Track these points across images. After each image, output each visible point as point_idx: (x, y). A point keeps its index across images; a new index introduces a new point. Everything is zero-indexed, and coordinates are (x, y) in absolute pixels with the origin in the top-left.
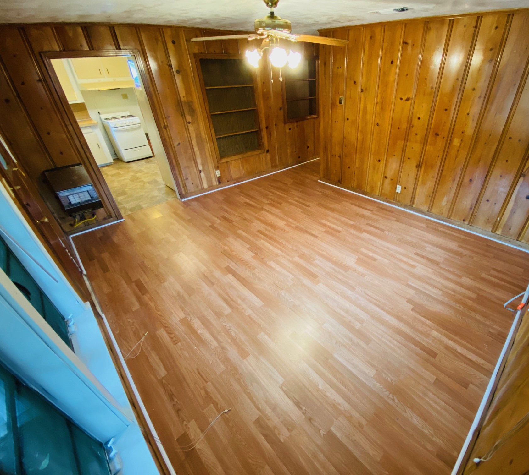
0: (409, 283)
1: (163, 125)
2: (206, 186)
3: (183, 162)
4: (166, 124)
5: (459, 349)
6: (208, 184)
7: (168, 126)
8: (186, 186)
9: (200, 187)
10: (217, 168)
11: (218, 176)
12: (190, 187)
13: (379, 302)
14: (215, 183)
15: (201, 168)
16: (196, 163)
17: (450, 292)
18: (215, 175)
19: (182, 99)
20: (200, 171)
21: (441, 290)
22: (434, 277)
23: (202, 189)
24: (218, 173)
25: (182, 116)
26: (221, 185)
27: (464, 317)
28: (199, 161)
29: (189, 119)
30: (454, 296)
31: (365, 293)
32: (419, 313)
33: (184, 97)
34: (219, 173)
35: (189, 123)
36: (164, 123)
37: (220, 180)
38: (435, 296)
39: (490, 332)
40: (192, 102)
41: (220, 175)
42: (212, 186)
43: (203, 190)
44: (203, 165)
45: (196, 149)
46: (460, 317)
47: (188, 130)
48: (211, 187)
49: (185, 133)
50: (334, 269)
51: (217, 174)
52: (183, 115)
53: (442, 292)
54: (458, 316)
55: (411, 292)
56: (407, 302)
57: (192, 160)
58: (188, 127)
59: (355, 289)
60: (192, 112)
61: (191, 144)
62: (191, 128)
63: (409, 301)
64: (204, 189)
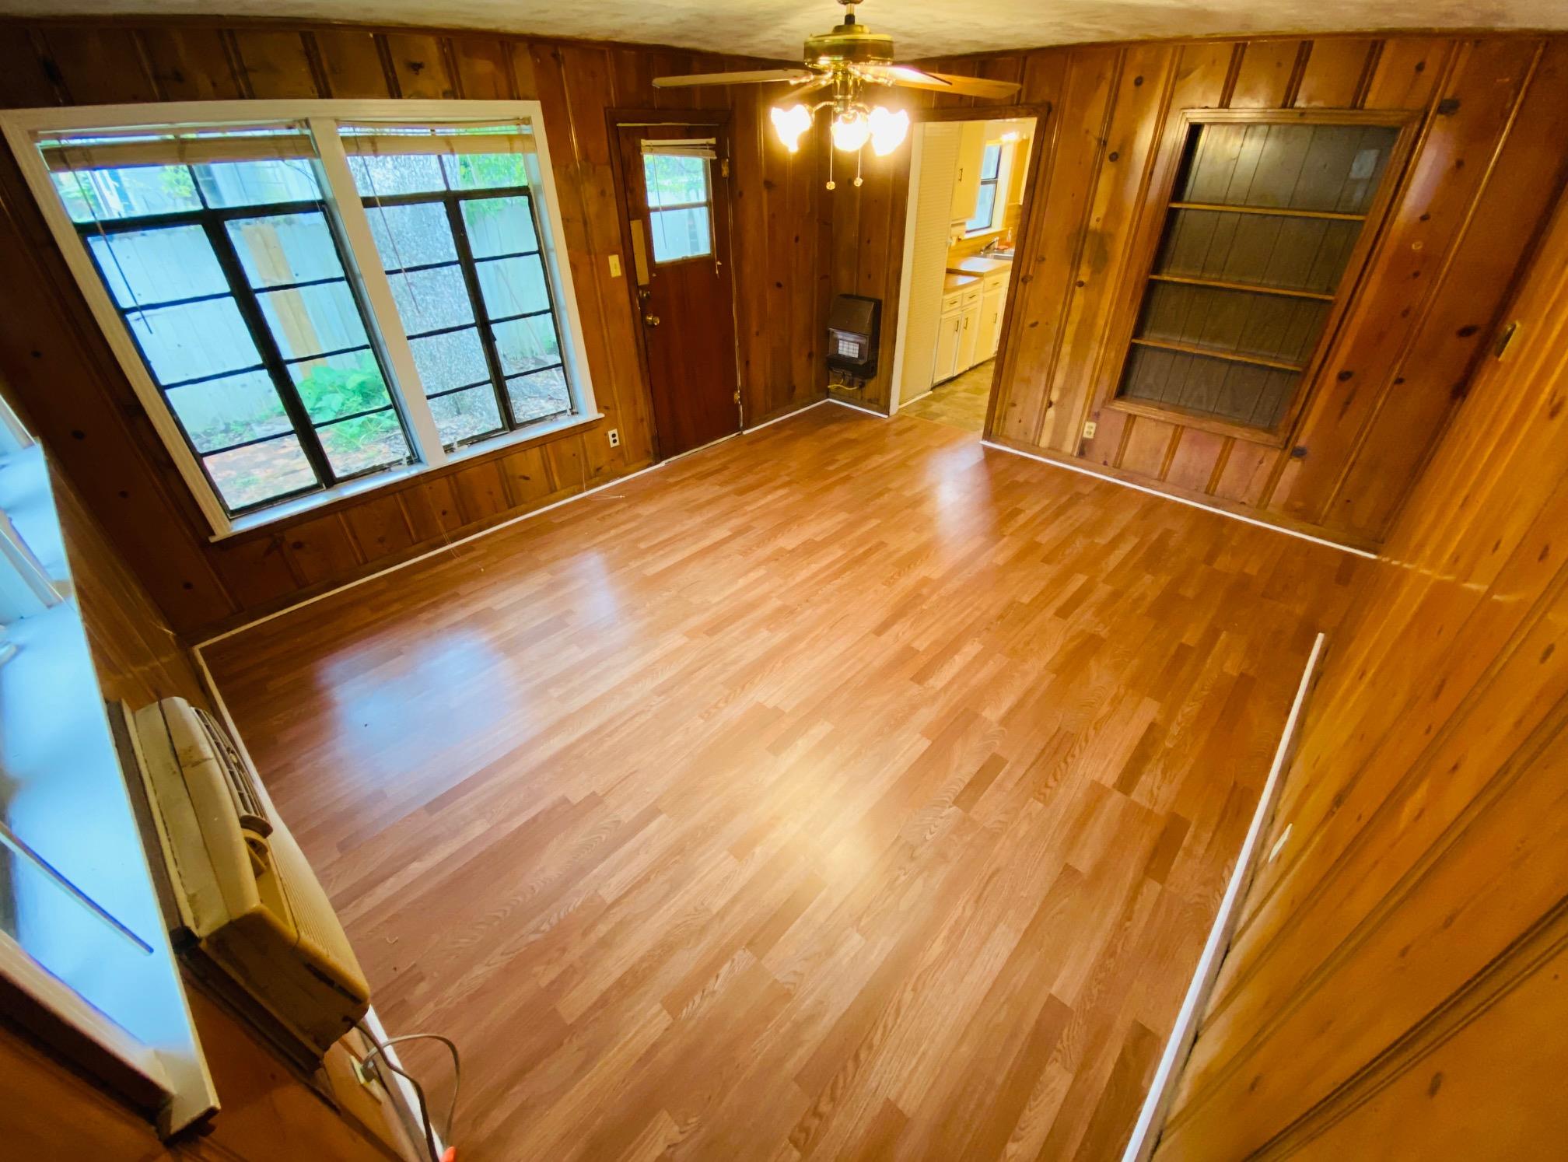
0: (663, 817)
1: (1021, 275)
2: (1044, 442)
3: (1024, 366)
4: (1030, 273)
5: (417, 868)
6: (1052, 441)
7: (1032, 277)
8: (1005, 419)
9: (1031, 437)
10: (1095, 416)
11: (1086, 435)
12: (1012, 427)
13: (609, 735)
14: (1069, 446)
15: (1055, 396)
16: (1051, 378)
17: (603, 929)
18: (1080, 430)
19: (1093, 224)
20: (1050, 404)
21: (617, 902)
22: (680, 901)
23: (1033, 444)
24: (1089, 429)
25: (1072, 265)
26: (1083, 462)
27: (496, 923)
28: (1059, 379)
29: (1084, 275)
30: (585, 934)
31: (642, 712)
32: (548, 813)
33: (1098, 220)
34: (1093, 431)
35: (1081, 284)
36: (1028, 270)
37: (1086, 449)
38: (595, 871)
39: (422, 979)
40: (1112, 236)
41: (1091, 437)
42: (1059, 451)
43: (1034, 447)
44: (1064, 392)
45: (1066, 349)
46: (500, 914)
47: (1071, 301)
48: (1054, 450)
49: (1060, 307)
50: (734, 662)
51: (1086, 429)
52: (1075, 263)
53: (609, 900)
54: (508, 908)
55: (627, 814)
56: (594, 793)
57: (1046, 371)
58: (1073, 291)
59: (659, 696)
60: (1101, 261)
61: (1061, 334)
62: (1079, 298)
63: (594, 801)
64: (1038, 446)
